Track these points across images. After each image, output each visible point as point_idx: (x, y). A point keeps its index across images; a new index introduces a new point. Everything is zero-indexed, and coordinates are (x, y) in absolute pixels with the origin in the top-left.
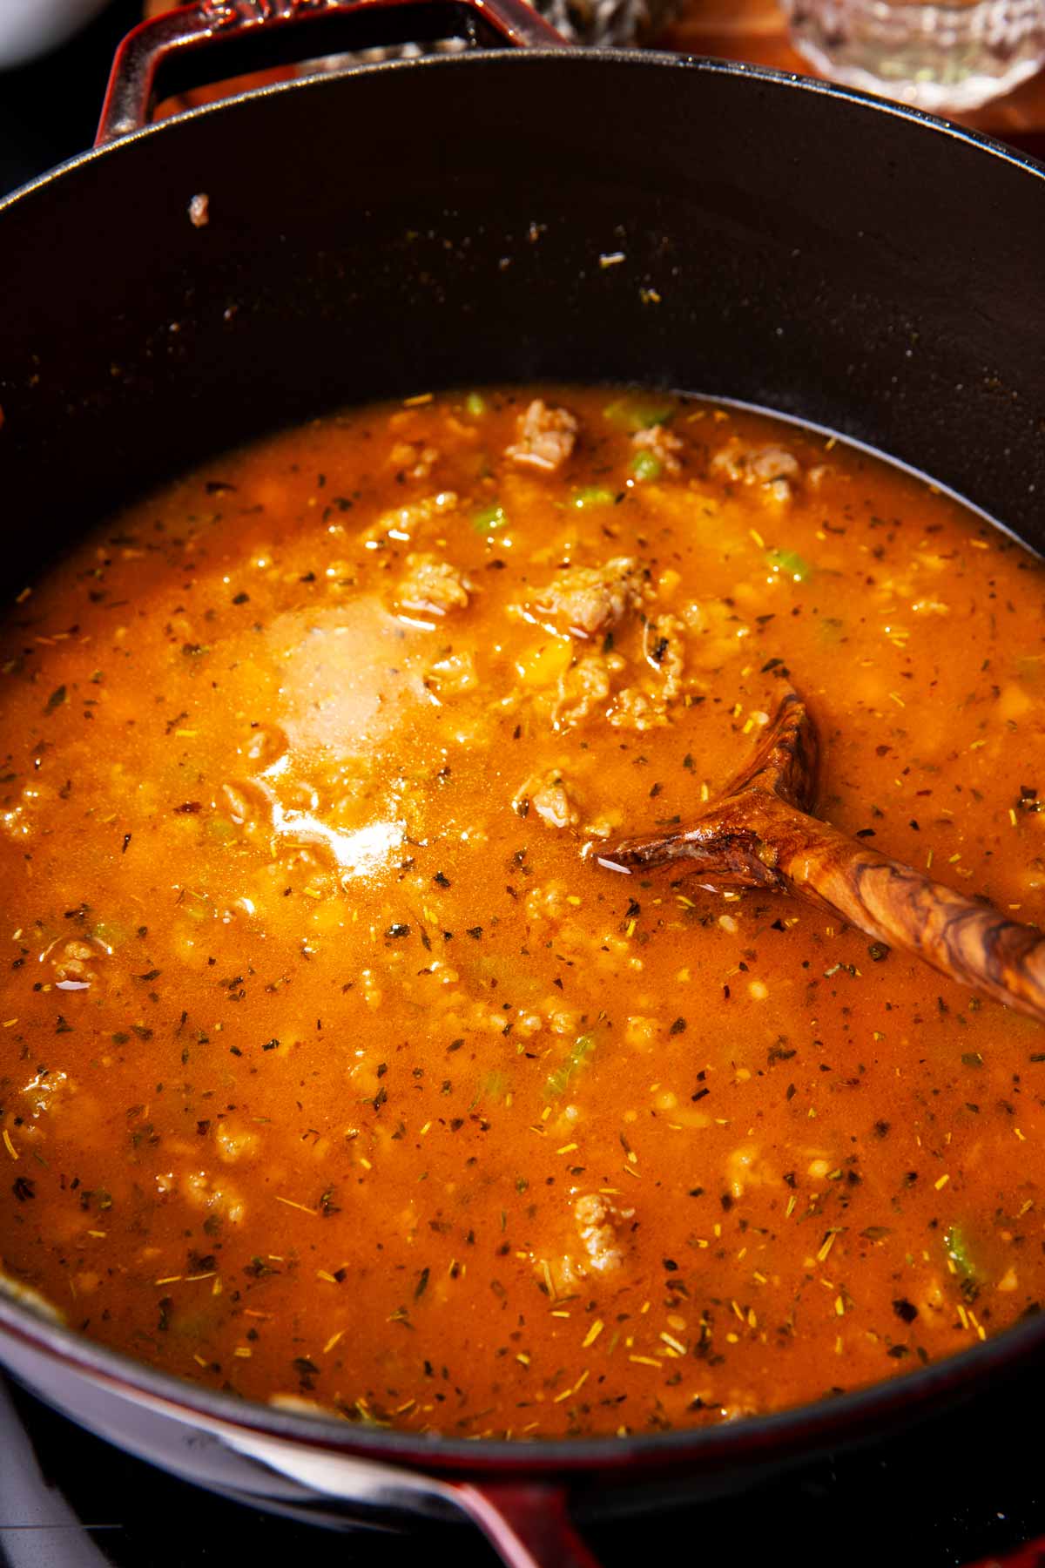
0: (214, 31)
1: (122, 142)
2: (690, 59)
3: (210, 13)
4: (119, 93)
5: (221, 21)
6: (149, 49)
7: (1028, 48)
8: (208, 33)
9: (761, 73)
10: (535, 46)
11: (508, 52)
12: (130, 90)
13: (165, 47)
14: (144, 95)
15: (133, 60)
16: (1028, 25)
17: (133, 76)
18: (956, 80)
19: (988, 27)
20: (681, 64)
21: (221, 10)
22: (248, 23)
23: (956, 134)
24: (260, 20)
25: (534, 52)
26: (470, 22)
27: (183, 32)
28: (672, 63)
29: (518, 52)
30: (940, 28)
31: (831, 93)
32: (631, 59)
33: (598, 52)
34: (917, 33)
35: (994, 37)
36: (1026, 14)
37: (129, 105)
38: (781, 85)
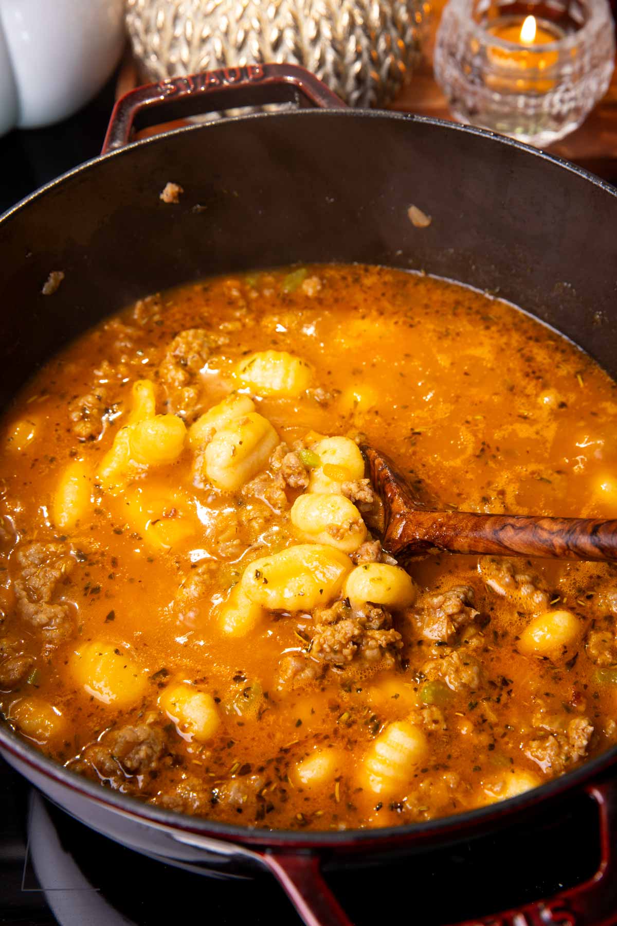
0: (165, 97)
1: (115, 152)
2: (409, 115)
3: (163, 87)
4: (114, 128)
5: (168, 92)
6: (131, 105)
7: (572, 116)
8: (162, 98)
9: (445, 123)
10: (329, 107)
11: (316, 110)
12: (121, 126)
13: (139, 104)
14: (128, 129)
15: (123, 111)
16: (572, 104)
17: (122, 119)
18: (535, 133)
19: (551, 105)
20: (404, 118)
21: (169, 86)
22: (182, 93)
23: (545, 157)
24: (189, 92)
25: (329, 110)
26: (296, 94)
27: (149, 97)
28: (399, 118)
29: (321, 111)
30: (527, 106)
31: (481, 134)
32: (378, 115)
33: (362, 111)
34: (515, 107)
35: (555, 111)
36: (571, 99)
37: (120, 134)
38: (455, 130)
